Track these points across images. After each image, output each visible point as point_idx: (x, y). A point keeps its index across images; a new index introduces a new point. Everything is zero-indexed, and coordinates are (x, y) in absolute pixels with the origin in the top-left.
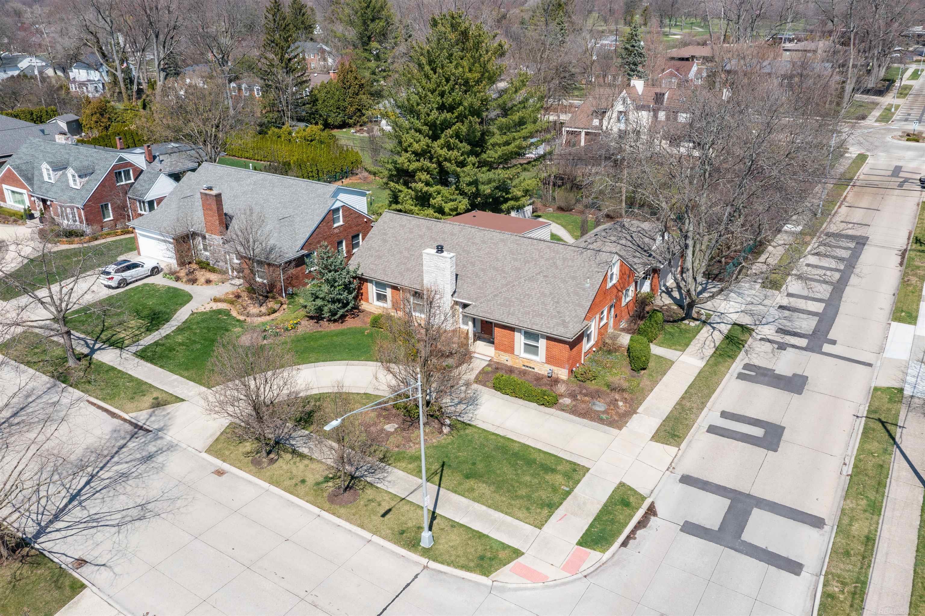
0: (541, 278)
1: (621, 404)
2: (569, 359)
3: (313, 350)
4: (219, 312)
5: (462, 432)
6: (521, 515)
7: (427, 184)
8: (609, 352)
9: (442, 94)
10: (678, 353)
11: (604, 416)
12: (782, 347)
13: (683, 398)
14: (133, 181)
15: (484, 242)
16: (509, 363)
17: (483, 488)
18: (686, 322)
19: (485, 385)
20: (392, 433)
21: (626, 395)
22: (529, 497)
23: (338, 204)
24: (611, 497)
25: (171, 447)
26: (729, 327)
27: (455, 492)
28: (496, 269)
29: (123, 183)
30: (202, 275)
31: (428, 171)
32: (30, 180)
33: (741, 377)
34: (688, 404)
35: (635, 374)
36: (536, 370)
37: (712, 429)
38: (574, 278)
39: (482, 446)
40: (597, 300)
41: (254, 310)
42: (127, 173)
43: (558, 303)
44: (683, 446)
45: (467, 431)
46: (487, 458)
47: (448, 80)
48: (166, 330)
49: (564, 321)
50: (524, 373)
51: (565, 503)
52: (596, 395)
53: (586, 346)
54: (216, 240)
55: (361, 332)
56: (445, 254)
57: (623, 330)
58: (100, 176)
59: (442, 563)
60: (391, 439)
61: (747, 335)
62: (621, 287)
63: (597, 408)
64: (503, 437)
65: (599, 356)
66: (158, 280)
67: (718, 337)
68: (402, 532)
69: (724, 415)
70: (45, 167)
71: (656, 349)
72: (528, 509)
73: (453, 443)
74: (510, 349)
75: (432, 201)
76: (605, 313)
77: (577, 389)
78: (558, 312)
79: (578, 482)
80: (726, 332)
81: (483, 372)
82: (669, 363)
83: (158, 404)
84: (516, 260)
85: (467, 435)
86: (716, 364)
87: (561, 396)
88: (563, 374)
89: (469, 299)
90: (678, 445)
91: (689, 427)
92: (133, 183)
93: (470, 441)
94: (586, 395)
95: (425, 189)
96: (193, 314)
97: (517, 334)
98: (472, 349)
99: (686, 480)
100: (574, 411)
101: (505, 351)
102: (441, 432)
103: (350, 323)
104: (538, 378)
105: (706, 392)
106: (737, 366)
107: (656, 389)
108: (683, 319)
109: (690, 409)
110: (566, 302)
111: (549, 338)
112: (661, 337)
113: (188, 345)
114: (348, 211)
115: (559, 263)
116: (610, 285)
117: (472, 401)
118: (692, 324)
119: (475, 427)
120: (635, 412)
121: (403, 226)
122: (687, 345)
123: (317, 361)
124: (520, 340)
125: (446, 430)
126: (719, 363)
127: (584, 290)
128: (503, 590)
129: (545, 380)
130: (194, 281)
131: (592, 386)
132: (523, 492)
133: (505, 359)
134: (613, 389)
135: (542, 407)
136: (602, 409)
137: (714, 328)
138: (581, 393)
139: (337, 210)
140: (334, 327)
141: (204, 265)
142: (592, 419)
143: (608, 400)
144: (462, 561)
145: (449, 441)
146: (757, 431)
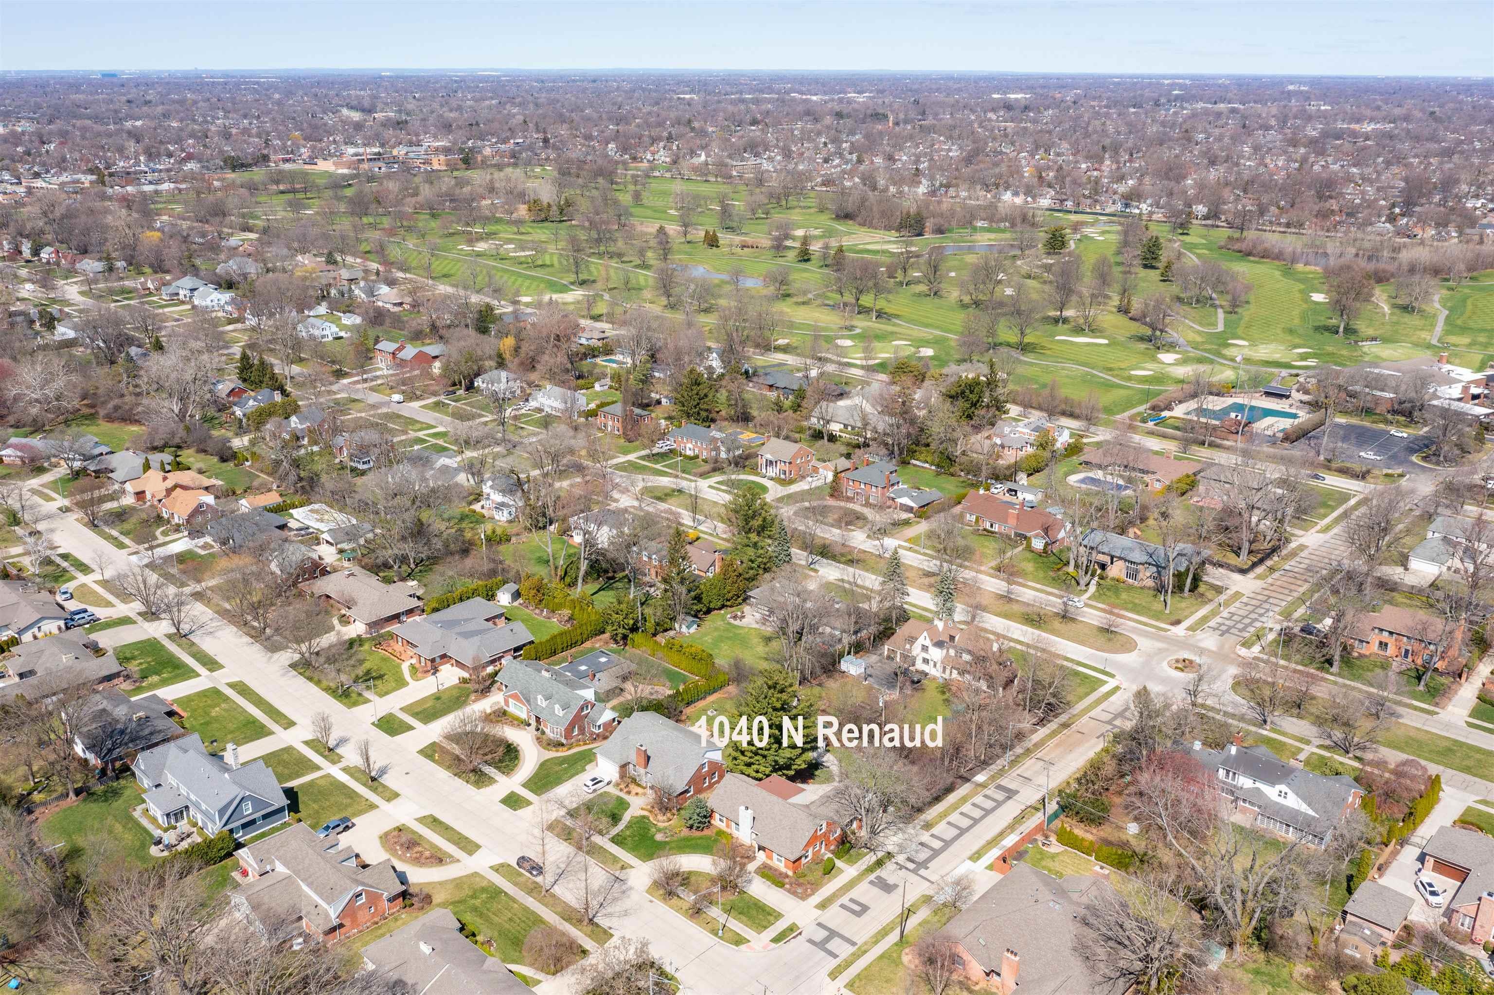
0: (788, 827)
1: (809, 890)
2: (794, 867)
3: (687, 846)
4: (644, 817)
5: (742, 896)
6: (753, 928)
8: (817, 864)
10: (849, 866)
11: (800, 895)
12: (902, 867)
13: (838, 890)
14: (589, 711)
15: (769, 801)
16: (771, 865)
17: (745, 918)
18: (863, 849)
19: (758, 874)
20: (716, 893)
21: (813, 886)
22: (758, 923)
24: (788, 927)
25: (631, 888)
26: (883, 853)
27: (735, 918)
28: (772, 818)
29: (585, 712)
30: (634, 789)
32: (528, 701)
33: (871, 882)
34: (838, 893)
35: (823, 875)
36: (780, 870)
37: (843, 906)
38: (803, 829)
39: (748, 902)
40: (812, 840)
41: (661, 817)
42: (586, 706)
43: (792, 841)
45: (744, 895)
46: (749, 907)
48: (621, 826)
49: (793, 851)
50: (774, 871)
51: (770, 927)
52: (800, 885)
53: (803, 861)
54: (642, 771)
55: (709, 838)
56: (749, 811)
57: (828, 852)
58: (574, 711)
59: (723, 941)
60: (715, 895)
61: (888, 860)
62: (829, 831)
63: (798, 891)
64: (757, 899)
65: (810, 866)
66: (611, 789)
67: (874, 859)
68: (713, 930)
69: (852, 900)
70: (540, 697)
71: (839, 863)
72: (757, 927)
73: (738, 900)
74: (771, 858)
75: (753, 767)
76: (818, 845)
77: (794, 881)
78: (792, 846)
79: (778, 920)
80: (879, 857)
81: (759, 868)
82: (841, 871)
83: (623, 868)
84: (781, 814)
85: (744, 897)
86: (862, 875)
87: (787, 883)
88: (790, 873)
89: (758, 832)
90: (824, 911)
91: (832, 903)
92: (590, 713)
93: (744, 900)
94: (796, 885)
96: (632, 817)
97: (774, 853)
98: (756, 855)
99: (819, 924)
100: (789, 891)
101: (769, 859)
102: (734, 894)
103: (706, 832)
104: (781, 874)
105: (849, 888)
106: (872, 877)
107: (828, 884)
108: (862, 847)
109: (837, 896)
110: (798, 840)
111: (786, 858)
112: (845, 858)
113: (633, 836)
114: (711, 763)
115: (799, 820)
116: (820, 833)
117: (750, 881)
118: (866, 851)
119: (748, 893)
120: (814, 894)
121: (737, 781)
122: (856, 863)
123: (689, 853)
124: (775, 856)
125: (736, 894)
126: (865, 874)
127: (806, 836)
128: (741, 952)
129: (783, 876)
130: (629, 793)
131: (801, 880)
132: (757, 921)
133: (769, 862)
134: (809, 883)
135: (777, 888)
136: (801, 892)
137: (874, 854)
138: (795, 883)
139: (706, 762)
140: (698, 834)
141: (634, 781)
142: (795, 896)
143: (805, 888)
144: (731, 942)
145: (736, 899)
146: (857, 908)
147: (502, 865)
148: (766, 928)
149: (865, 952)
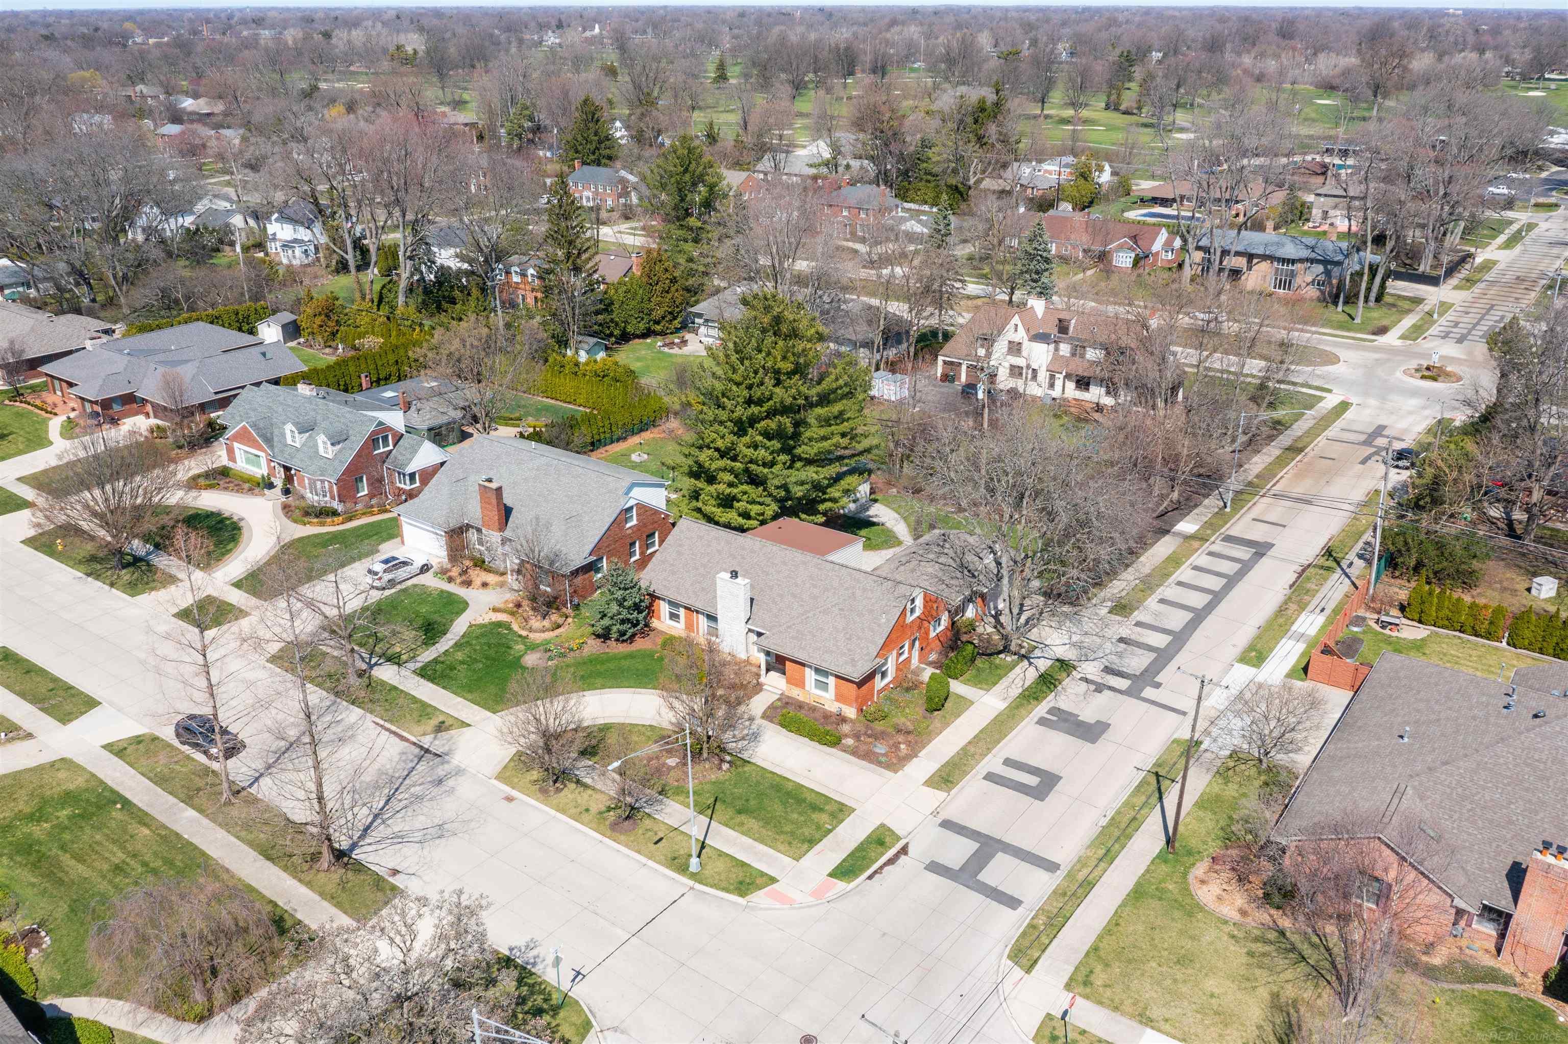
0: (836, 610)
1: (902, 746)
2: (857, 698)
3: (599, 674)
4: (499, 624)
5: (740, 770)
6: (781, 847)
7: (731, 485)
8: (908, 689)
9: (750, 387)
10: (982, 692)
11: (883, 759)
12: (1100, 688)
13: (970, 743)
14: (391, 447)
15: (784, 563)
16: (801, 698)
17: (752, 823)
18: (1002, 656)
19: (771, 721)
20: (674, 768)
21: (910, 738)
22: (792, 833)
23: (632, 502)
24: (869, 837)
25: (459, 772)
26: (1049, 663)
27: (727, 825)
28: (794, 596)
29: (382, 450)
30: (478, 576)
31: (732, 471)
32: (269, 441)
33: (1042, 722)
34: (973, 749)
35: (928, 714)
36: (826, 707)
37: (990, 777)
38: (871, 611)
39: (758, 783)
40: (894, 636)
41: (536, 623)
42: (385, 439)
43: (849, 639)
44: (953, 792)
45: (746, 769)
46: (761, 795)
47: (756, 372)
48: (445, 644)
49: (853, 660)
50: (813, 709)
51: (824, 840)
52: (878, 736)
53: (879, 683)
54: (494, 537)
55: (650, 655)
56: (739, 580)
57: (930, 664)
58: (357, 443)
59: (706, 885)
60: (672, 773)
61: (1064, 674)
62: (928, 616)
63: (877, 750)
64: (780, 776)
65: (896, 695)
66: (429, 580)
67: (1032, 675)
68: (675, 859)
69: (1008, 762)
70: (289, 427)
71: (956, 687)
72: (790, 843)
73: (730, 779)
74: (801, 684)
75: (736, 504)
76: (906, 647)
77: (863, 729)
78: (849, 650)
79: (842, 821)
80: (1042, 669)
81: (772, 707)
82: (965, 703)
83: (442, 728)
84: (815, 586)
85: (745, 772)
86: (1017, 707)
87: (846, 736)
88: (851, 712)
89: (764, 628)
90: (949, 791)
91: (966, 773)
92: (391, 451)
93: (747, 779)
94: (870, 736)
95: (728, 491)
96: (470, 626)
97: (807, 670)
98: (763, 679)
99: (947, 824)
100: (854, 752)
101: (796, 685)
102: (720, 768)
103: (640, 644)
104: (827, 716)
105: (997, 736)
106: (1041, 709)
107: (944, 733)
108: (1000, 652)
109: (973, 756)
110: (859, 638)
111: (837, 677)
112: (967, 675)
113: (470, 662)
114: (643, 509)
115: (858, 593)
116: (910, 619)
117: (755, 737)
118: (1009, 659)
119: (754, 764)
120: (916, 756)
121: (701, 538)
122: (995, 684)
123: (603, 687)
124: (810, 676)
125: (725, 766)
126: (1022, 705)
127: (879, 625)
128: (753, 909)
129: (833, 719)
130: (468, 583)
131: (879, 726)
132: (788, 828)
133: (796, 693)
134: (899, 731)
135: (825, 748)
136: (883, 751)
137: (1030, 664)
138: (865, 734)
139: (631, 508)
140: (623, 648)
141: (480, 563)
142: (871, 761)
143: (891, 742)
144: (723, 885)
145: (727, 777)
146: (1032, 780)
147: (138, 740)
148: (812, 842)
149: (1088, 885)
